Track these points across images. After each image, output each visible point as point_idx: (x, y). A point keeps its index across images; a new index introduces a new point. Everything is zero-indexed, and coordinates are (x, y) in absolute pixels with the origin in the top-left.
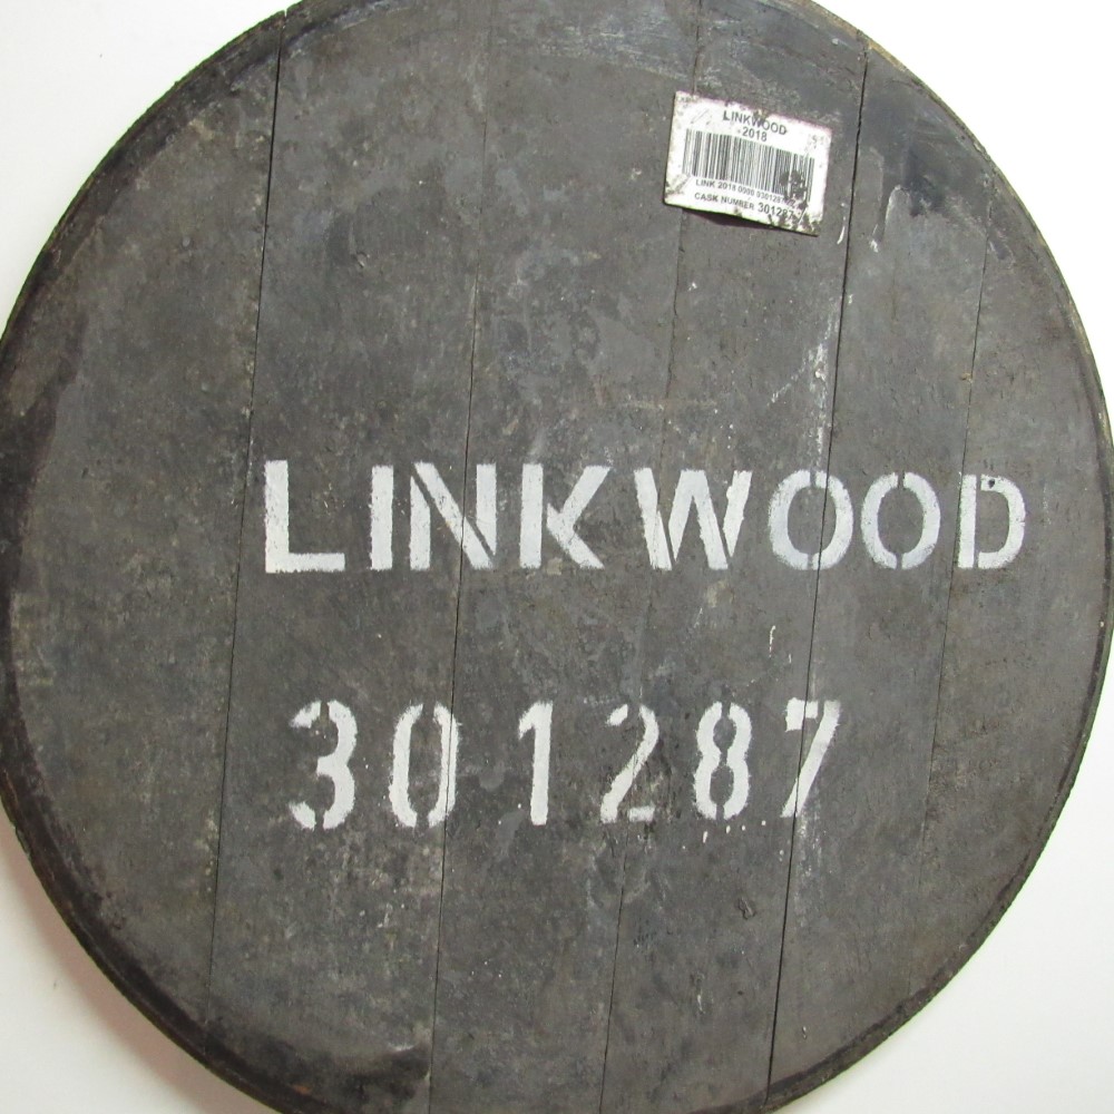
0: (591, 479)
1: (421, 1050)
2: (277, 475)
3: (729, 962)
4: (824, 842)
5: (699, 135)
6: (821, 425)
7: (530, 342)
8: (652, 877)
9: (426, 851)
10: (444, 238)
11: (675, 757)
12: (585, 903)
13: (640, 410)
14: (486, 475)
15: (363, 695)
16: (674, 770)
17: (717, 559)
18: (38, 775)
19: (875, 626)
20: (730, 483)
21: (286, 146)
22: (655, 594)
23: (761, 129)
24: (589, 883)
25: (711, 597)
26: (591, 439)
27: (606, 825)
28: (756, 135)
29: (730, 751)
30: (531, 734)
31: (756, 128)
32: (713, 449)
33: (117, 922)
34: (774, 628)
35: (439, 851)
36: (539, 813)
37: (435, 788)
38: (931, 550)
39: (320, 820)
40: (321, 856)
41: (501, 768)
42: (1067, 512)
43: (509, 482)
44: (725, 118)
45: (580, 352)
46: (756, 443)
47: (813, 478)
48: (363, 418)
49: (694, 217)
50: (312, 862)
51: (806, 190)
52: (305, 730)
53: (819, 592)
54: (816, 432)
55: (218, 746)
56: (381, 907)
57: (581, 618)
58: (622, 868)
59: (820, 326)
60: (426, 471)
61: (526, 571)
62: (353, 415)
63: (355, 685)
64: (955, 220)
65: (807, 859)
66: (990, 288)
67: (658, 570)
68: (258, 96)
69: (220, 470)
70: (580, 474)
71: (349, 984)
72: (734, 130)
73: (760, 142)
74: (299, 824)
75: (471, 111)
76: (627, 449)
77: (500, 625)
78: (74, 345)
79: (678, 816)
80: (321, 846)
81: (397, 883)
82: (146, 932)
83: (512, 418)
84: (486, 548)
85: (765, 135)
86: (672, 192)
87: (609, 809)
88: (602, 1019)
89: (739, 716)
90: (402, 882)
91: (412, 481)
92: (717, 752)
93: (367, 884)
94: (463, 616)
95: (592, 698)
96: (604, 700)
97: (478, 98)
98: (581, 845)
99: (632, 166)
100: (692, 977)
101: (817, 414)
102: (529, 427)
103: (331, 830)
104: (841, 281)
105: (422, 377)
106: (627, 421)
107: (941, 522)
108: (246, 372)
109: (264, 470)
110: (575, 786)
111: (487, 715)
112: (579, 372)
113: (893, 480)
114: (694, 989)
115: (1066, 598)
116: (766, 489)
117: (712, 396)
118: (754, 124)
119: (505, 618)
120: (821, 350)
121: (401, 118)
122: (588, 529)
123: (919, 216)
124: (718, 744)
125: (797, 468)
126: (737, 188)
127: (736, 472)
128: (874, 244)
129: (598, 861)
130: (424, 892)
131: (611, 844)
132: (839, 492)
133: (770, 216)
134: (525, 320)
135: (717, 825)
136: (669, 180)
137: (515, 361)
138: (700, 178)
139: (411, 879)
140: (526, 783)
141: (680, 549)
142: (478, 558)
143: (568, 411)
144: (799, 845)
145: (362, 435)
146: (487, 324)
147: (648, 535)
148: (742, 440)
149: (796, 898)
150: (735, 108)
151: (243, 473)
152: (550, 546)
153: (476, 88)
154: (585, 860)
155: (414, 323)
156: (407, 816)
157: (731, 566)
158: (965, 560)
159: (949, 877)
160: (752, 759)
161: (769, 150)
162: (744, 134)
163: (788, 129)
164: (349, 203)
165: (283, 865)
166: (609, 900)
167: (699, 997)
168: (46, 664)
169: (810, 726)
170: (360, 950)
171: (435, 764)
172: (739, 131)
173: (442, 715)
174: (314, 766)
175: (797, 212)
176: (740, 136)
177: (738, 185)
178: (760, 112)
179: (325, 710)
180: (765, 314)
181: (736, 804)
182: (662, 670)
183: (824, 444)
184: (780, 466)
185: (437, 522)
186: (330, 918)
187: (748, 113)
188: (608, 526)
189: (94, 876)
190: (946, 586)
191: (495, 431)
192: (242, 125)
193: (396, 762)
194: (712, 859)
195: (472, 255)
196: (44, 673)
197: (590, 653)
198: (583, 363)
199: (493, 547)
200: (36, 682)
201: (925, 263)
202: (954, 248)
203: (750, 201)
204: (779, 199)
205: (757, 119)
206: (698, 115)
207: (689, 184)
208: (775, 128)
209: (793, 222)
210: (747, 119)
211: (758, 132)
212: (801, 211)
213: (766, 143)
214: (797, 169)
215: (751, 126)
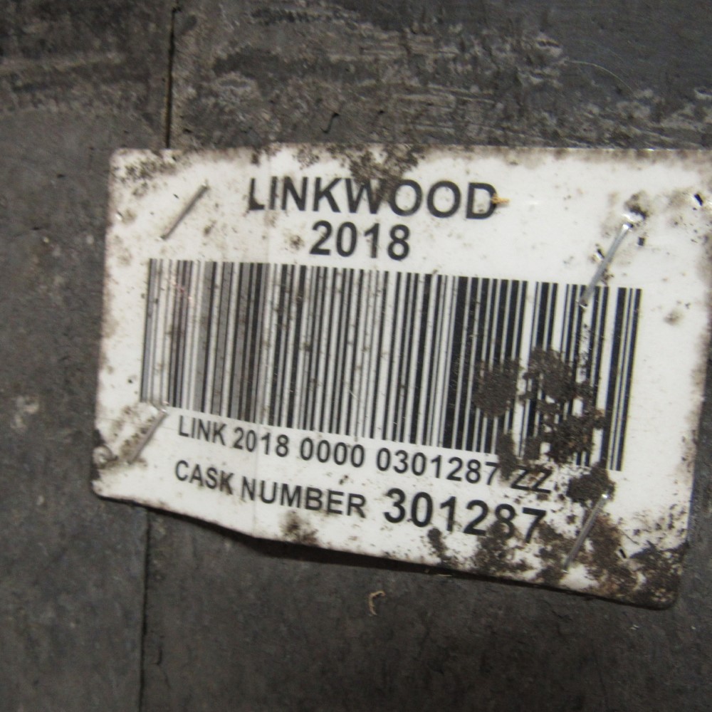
5: (184, 269)
23: (386, 217)
28: (363, 244)
31: (363, 218)
44: (254, 205)
72: (281, 241)
73: (384, 263)
85: (401, 242)
86: (112, 461)
99: (17, 390)
118: (353, 207)
126: (294, 448)
136: (104, 426)
138: (189, 413)
150: (282, 161)
161: (420, 288)
162: (316, 250)
172: (296, 243)
175: (561, 515)
176: (303, 258)
177: (296, 435)
178: (378, 156)
187: (330, 168)
203: (347, 489)
204: (474, 468)
205: (365, 185)
206: (178, 207)
207: (160, 434)
208: (444, 200)
209: (543, 554)
210: (327, 193)
211: (374, 231)
212: (578, 510)
213: (405, 267)
214: (556, 345)
215: (344, 215)
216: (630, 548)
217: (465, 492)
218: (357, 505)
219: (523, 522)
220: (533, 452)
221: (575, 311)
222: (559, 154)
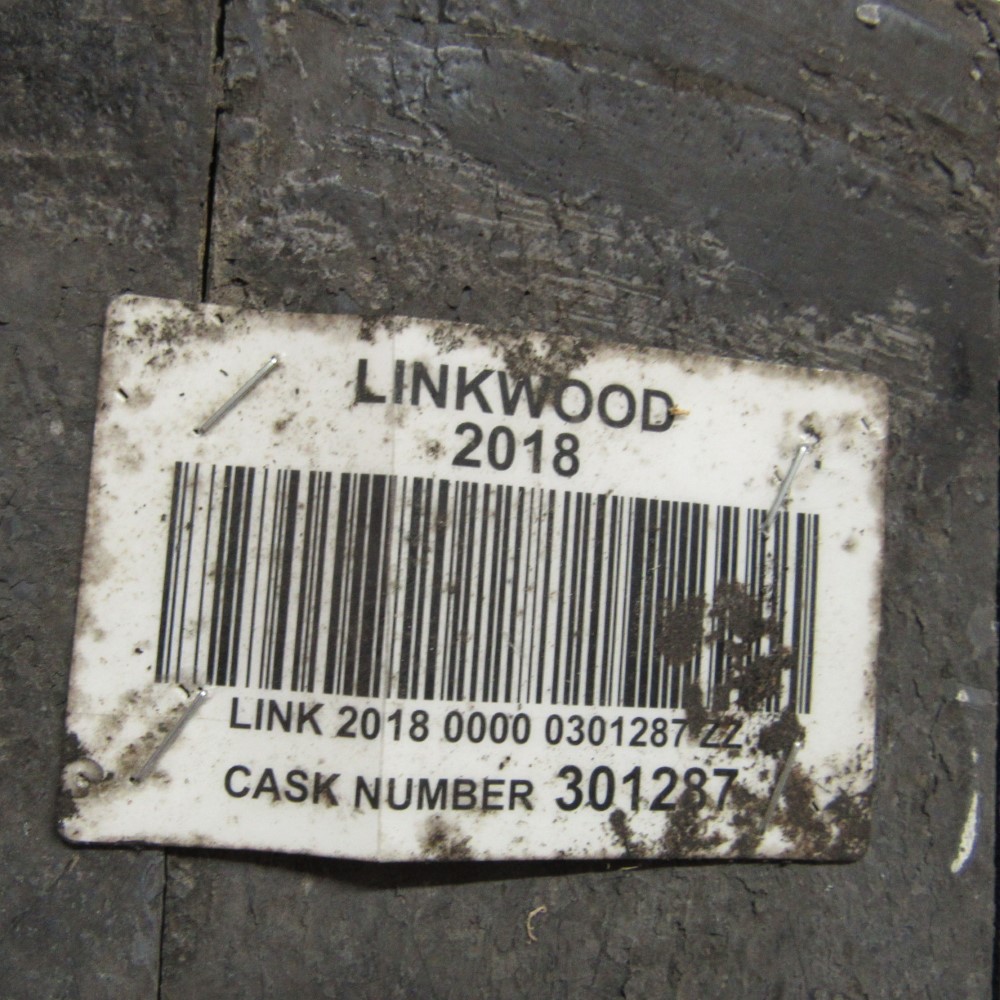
5: (239, 481)
23: (551, 424)
28: (523, 454)
31: (522, 423)
44: (364, 395)
51: (791, 662)
73: (549, 479)
85: (568, 454)
86: (102, 782)
118: (509, 407)
126: (436, 727)
133: (618, 821)
136: (83, 727)
138: (250, 693)
150: (413, 341)
161: (593, 511)
162: (461, 460)
163: (681, 404)
175: (754, 772)
176: (443, 469)
177: (438, 709)
178: (539, 347)
187: (476, 356)
203: (509, 775)
204: (660, 728)
205: (523, 382)
206: (228, 390)
207: (192, 729)
208: (617, 407)
209: (737, 822)
210: (475, 387)
211: (536, 439)
212: (770, 763)
213: (576, 485)
214: (741, 577)
215: (497, 417)
216: (823, 798)
217: (650, 759)
218: (522, 795)
219: (714, 786)
220: (722, 703)
221: (758, 540)
222: (735, 365)
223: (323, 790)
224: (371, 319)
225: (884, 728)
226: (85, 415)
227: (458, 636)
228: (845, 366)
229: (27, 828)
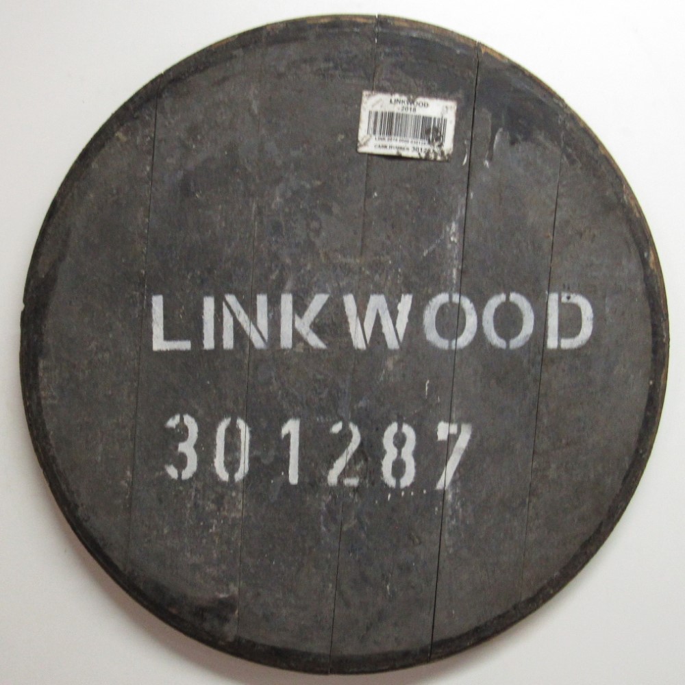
0: (318, 302)
1: (232, 597)
2: (158, 302)
3: (406, 569)
4: (463, 505)
5: (376, 114)
6: (455, 266)
7: (284, 229)
8: (358, 517)
9: (234, 494)
10: (238, 180)
11: (370, 452)
12: (320, 528)
13: (346, 264)
14: (262, 301)
15: (201, 412)
16: (369, 459)
17: (392, 343)
18: (50, 445)
19: (493, 382)
20: (400, 301)
21: (160, 141)
22: (356, 362)
23: (413, 106)
24: (322, 518)
25: (390, 364)
26: (318, 280)
27: (332, 487)
28: (409, 110)
29: (404, 450)
30: (288, 436)
31: (409, 106)
32: (389, 284)
33: (86, 518)
34: (428, 382)
35: (240, 495)
36: (294, 478)
37: (237, 461)
38: (528, 339)
39: (180, 475)
40: (181, 492)
41: (272, 453)
42: (623, 314)
43: (274, 303)
44: (391, 103)
45: (312, 234)
46: (414, 279)
47: (451, 297)
48: (199, 273)
49: (375, 157)
50: (176, 496)
51: (442, 136)
52: (172, 429)
53: (456, 362)
54: (452, 272)
55: (131, 435)
56: (211, 521)
57: (314, 375)
58: (341, 511)
59: (452, 212)
60: (231, 299)
61: (284, 350)
62: (194, 271)
63: (197, 407)
64: (539, 144)
65: (453, 514)
66: (564, 183)
67: (358, 350)
68: (147, 118)
69: (131, 301)
70: (312, 298)
71: (196, 559)
72: (396, 109)
73: (412, 113)
74: (170, 476)
75: (252, 115)
76: (339, 284)
77: (271, 378)
78: (65, 244)
79: (373, 484)
80: (181, 488)
81: (219, 510)
82: (100, 524)
83: (275, 270)
84: (263, 338)
85: (415, 110)
86: (361, 146)
87: (333, 477)
88: (332, 592)
89: (408, 431)
90: (222, 509)
91: (224, 304)
92: (395, 451)
93: (204, 509)
94: (251, 372)
95: (322, 418)
96: (329, 418)
97: (255, 107)
98: (317, 496)
99: (339, 133)
100: (383, 575)
101: (452, 260)
102: (285, 274)
103: (186, 481)
104: (466, 185)
105: (228, 251)
106: (339, 268)
107: (535, 321)
108: (143, 252)
109: (151, 300)
110: (313, 465)
111: (264, 425)
112: (311, 244)
113: (503, 297)
114: (384, 583)
115: (624, 366)
116: (421, 304)
117: (388, 253)
118: (408, 104)
119: (273, 374)
120: (454, 227)
121: (216, 122)
122: (317, 328)
123: (516, 145)
124: (396, 445)
125: (440, 292)
126: (398, 139)
127: (403, 295)
128: (487, 163)
129: (327, 506)
130: (233, 515)
131: (334, 497)
132: (467, 304)
133: (419, 154)
134: (281, 219)
135: (396, 491)
136: (360, 139)
137: (276, 241)
138: (377, 136)
139: (226, 508)
140: (285, 462)
141: (371, 338)
142: (258, 343)
143: (306, 265)
144: (447, 506)
145: (199, 281)
146: (261, 222)
147: (352, 330)
148: (406, 277)
149: (446, 536)
150: (397, 96)
151: (142, 302)
152: (297, 337)
153: (254, 102)
154: (320, 505)
155: (223, 225)
156: (224, 475)
157: (401, 348)
158: (552, 343)
159: (546, 532)
160: (417, 454)
161: (417, 118)
162: (402, 110)
163: (429, 104)
164: (191, 165)
165: (162, 496)
166: (334, 528)
167: (388, 587)
168: (54, 394)
169: (452, 439)
170: (201, 542)
171: (237, 449)
172: (399, 109)
173: (241, 424)
174: (177, 447)
175: (437, 150)
176: (400, 111)
179: (182, 419)
180: (419, 207)
181: (407, 479)
182: (362, 404)
183: (457, 277)
184: (430, 291)
185: (237, 325)
186: (186, 525)
187: (404, 98)
188: (329, 326)
189: (75, 495)
190: (539, 358)
191: (267, 278)
192: (140, 132)
193: (218, 447)
194: (393, 510)
195: (253, 188)
196: (53, 397)
197: (320, 394)
198: (313, 240)
199: (266, 337)
200: (50, 401)
201: (521, 171)
202: (539, 162)
203: (406, 147)
204: (425, 143)
205: (410, 101)
206: (376, 102)
207: (371, 140)
208: (421, 104)
209: (434, 156)
210: (404, 102)
211: (411, 108)
212: (439, 149)
213: (415, 114)
214: (436, 126)
215: (406, 105)
216: (446, 153)
217: (423, 147)
218: (408, 149)
219: (431, 151)
220: (433, 141)
221: (438, 121)
222: (437, 99)
223: (386, 147)
224: (392, 93)
225: (454, 146)
226: (360, 105)
227: (401, 131)
228: (452, 99)
229: (353, 150)
